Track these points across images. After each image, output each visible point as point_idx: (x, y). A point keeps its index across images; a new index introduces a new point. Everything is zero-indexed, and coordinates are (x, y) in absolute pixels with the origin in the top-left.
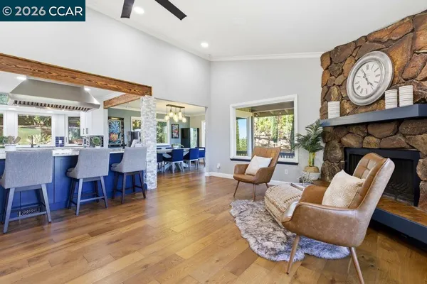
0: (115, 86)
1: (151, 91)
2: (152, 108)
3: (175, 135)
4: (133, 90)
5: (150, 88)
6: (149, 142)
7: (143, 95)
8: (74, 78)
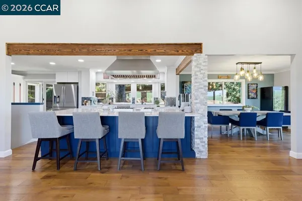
0: (163, 51)
1: (201, 48)
2: (202, 67)
3: (252, 95)
4: (180, 52)
5: (200, 45)
6: (198, 105)
7: (192, 54)
8: (130, 50)
